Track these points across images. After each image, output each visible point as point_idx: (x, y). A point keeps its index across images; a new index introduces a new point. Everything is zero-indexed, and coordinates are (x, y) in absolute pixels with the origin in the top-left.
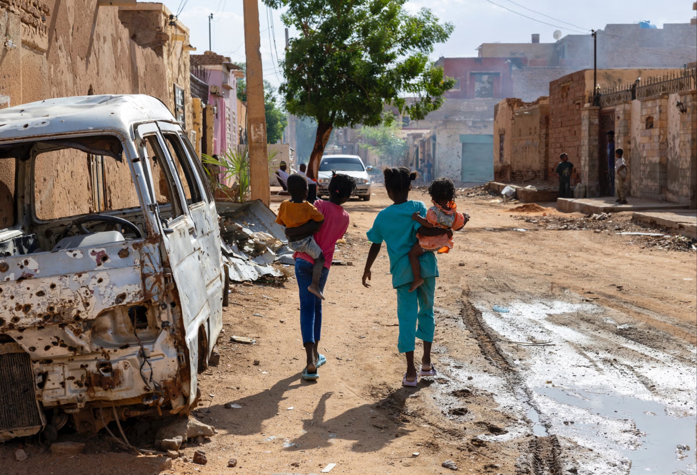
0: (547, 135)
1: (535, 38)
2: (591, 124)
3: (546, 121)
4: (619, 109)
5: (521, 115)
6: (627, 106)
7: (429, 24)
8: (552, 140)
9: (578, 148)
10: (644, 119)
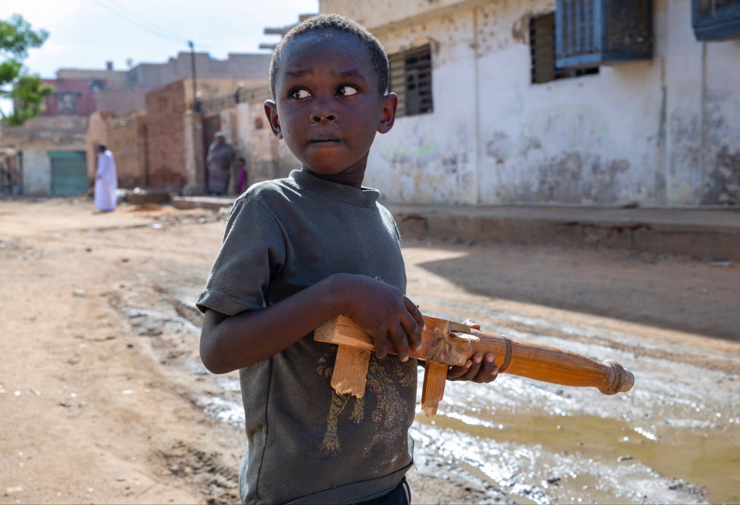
0: (146, 144)
1: (110, 65)
2: (195, 130)
3: (144, 130)
4: (225, 114)
5: (118, 126)
6: (233, 110)
7: (21, 30)
8: (151, 147)
9: (183, 152)
10: (253, 120)
